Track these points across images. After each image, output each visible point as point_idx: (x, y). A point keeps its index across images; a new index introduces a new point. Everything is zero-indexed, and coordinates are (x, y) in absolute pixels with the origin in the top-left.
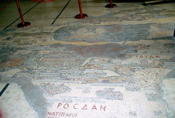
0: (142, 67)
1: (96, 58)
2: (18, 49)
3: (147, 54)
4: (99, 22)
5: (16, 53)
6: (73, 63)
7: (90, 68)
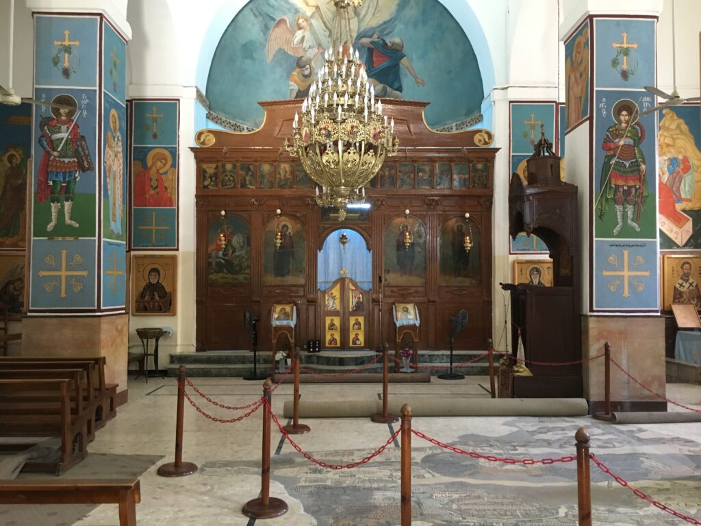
4: (512, 448)
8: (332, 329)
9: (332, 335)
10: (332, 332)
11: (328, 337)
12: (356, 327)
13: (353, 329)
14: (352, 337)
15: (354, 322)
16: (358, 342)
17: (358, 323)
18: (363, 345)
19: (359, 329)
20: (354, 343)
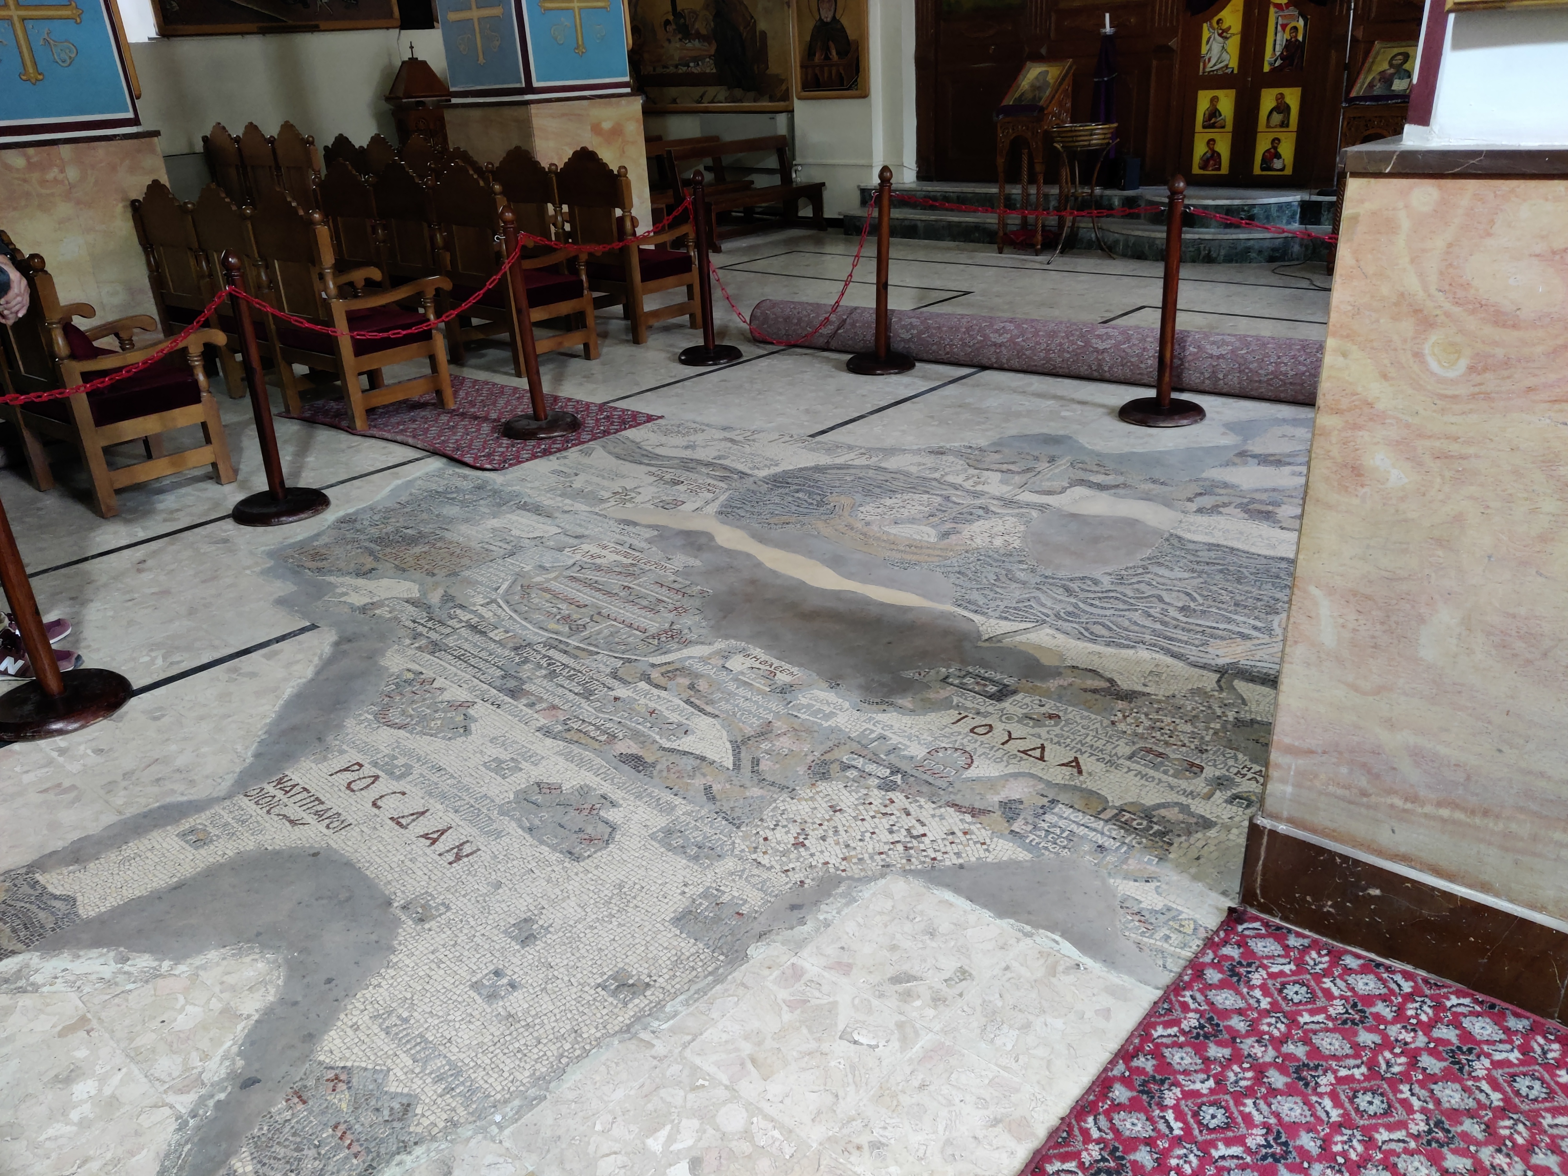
0: (898, 778)
1: (757, 651)
2: (524, 507)
3: (1037, 730)
4: (1061, 485)
5: (496, 520)
6: (630, 639)
7: (662, 681)
8: (1212, 126)
9: (1211, 142)
10: (1211, 134)
11: (1200, 149)
12: (1277, 118)
13: (1268, 126)
14: (1262, 145)
15: (1273, 104)
16: (1277, 164)
17: (1282, 108)
18: (1288, 171)
19: (1284, 124)
20: (1266, 164)
